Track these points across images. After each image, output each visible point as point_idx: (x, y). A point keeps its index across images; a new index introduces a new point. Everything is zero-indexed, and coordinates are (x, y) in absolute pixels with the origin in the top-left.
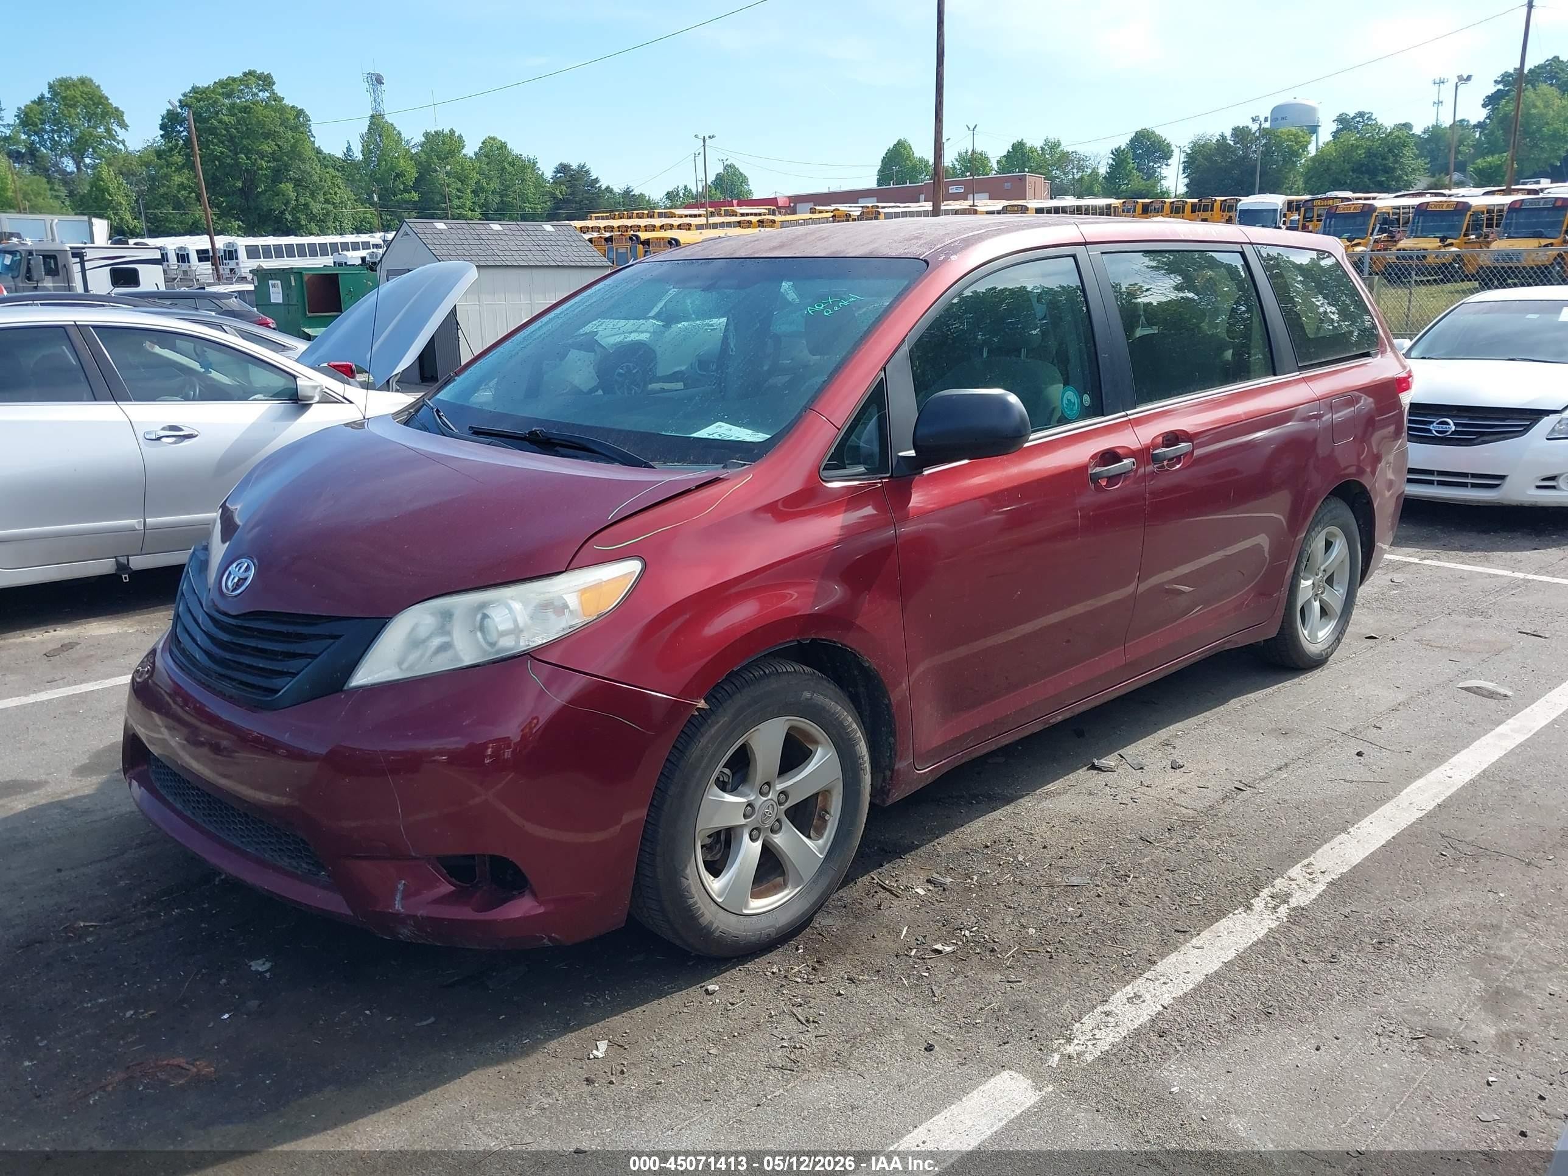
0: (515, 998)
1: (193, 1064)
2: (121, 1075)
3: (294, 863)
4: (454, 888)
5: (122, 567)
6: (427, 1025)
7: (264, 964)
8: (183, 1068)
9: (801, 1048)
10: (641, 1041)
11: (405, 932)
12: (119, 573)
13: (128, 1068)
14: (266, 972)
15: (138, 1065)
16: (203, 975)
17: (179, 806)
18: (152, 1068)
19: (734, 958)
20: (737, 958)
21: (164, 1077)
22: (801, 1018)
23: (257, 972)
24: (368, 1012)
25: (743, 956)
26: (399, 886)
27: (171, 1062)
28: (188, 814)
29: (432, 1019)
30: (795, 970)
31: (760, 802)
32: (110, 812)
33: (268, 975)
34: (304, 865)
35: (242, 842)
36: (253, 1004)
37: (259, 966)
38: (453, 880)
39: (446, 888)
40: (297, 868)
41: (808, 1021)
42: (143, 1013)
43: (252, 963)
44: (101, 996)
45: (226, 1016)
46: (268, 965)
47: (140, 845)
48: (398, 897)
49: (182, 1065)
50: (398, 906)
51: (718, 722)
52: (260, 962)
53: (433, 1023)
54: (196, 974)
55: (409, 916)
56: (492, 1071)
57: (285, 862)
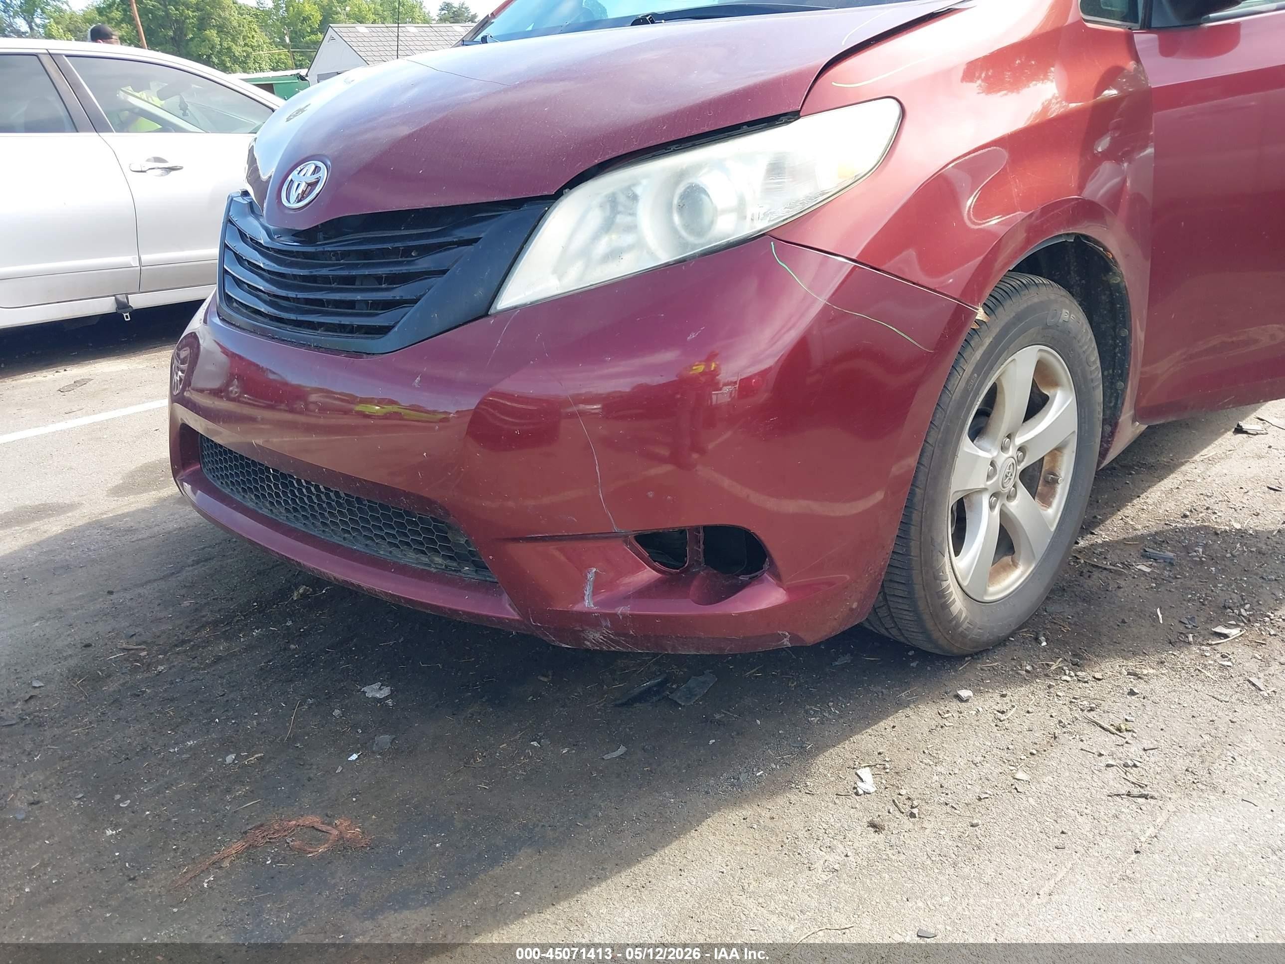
0: (717, 717)
1: (329, 824)
2: (238, 845)
3: (425, 559)
4: (660, 575)
5: (122, 306)
6: (619, 757)
7: (380, 689)
8: (317, 830)
9: (1135, 766)
10: (914, 767)
11: (594, 637)
12: (119, 311)
13: (245, 833)
14: (386, 698)
15: (257, 828)
16: (310, 706)
17: (250, 505)
18: (278, 831)
19: (967, 656)
20: (971, 655)
21: (297, 843)
22: (1106, 726)
23: (375, 699)
24: (535, 744)
25: (977, 654)
26: (589, 576)
27: (301, 822)
28: (265, 512)
29: (622, 750)
30: (1053, 668)
31: (1003, 459)
32: (156, 529)
33: (390, 702)
34: (438, 560)
35: (344, 539)
36: (385, 739)
37: (376, 691)
38: (657, 564)
39: (648, 574)
40: (429, 566)
41: (1119, 730)
42: (247, 757)
43: (365, 689)
44: (189, 738)
45: (354, 757)
46: (386, 691)
47: (197, 562)
48: (588, 590)
49: (316, 825)
50: (588, 604)
51: (982, 345)
52: (376, 686)
53: (625, 753)
54: (301, 705)
55: (605, 616)
56: (734, 816)
57: (410, 558)
